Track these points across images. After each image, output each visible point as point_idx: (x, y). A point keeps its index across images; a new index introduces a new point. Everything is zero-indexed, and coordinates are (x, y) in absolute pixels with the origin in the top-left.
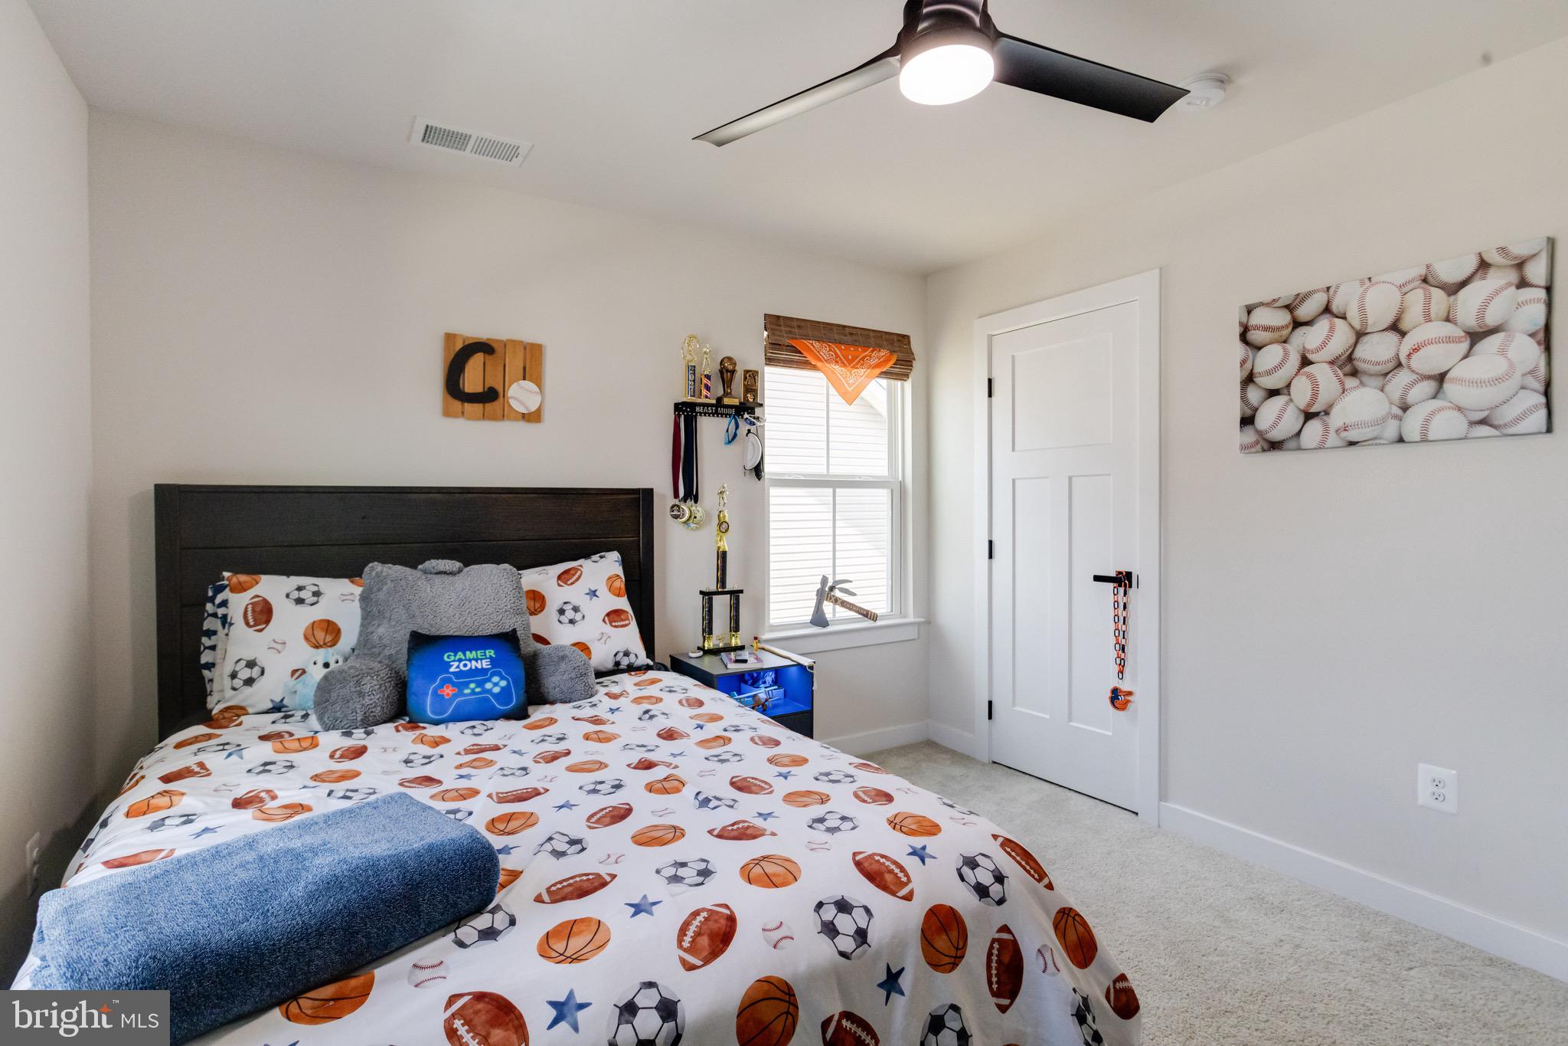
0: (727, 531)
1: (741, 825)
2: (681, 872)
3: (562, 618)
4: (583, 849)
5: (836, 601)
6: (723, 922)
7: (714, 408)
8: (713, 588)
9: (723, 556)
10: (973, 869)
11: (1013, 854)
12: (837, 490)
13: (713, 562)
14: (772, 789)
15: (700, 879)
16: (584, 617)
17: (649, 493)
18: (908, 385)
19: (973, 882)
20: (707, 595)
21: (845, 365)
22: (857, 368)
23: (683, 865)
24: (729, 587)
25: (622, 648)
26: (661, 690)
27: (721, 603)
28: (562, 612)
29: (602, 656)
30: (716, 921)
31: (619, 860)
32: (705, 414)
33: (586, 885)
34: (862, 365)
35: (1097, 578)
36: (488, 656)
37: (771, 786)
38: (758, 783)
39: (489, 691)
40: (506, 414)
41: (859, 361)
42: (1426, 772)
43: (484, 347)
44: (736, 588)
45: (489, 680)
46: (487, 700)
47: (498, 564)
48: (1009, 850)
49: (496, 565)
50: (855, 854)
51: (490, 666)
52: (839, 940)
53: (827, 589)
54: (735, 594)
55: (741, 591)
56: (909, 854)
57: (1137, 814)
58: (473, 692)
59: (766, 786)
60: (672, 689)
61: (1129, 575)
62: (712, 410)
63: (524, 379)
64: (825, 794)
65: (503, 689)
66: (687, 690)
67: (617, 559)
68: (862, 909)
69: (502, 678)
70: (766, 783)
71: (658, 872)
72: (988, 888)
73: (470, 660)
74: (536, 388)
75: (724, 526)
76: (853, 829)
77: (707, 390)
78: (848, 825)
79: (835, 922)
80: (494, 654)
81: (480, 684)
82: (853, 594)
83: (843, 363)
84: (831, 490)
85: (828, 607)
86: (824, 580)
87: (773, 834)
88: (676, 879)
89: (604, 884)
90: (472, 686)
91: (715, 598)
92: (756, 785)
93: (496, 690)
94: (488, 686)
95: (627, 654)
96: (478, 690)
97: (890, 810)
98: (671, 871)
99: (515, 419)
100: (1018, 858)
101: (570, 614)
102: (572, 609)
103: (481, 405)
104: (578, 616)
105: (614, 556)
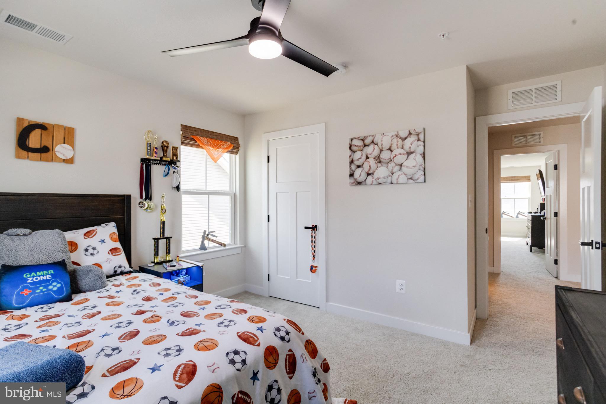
0: (165, 212)
1: (190, 330)
2: (169, 352)
3: (87, 253)
4: (120, 351)
5: (210, 240)
6: (191, 367)
7: (159, 162)
8: (159, 236)
9: (163, 223)
10: (279, 332)
11: (291, 324)
12: (210, 196)
13: (159, 226)
14: (199, 315)
15: (178, 353)
16: (98, 252)
17: (129, 197)
18: (237, 156)
19: (279, 336)
20: (156, 240)
21: (214, 147)
22: (218, 149)
23: (169, 349)
24: (167, 235)
25: (118, 264)
26: (140, 281)
27: (162, 243)
28: (86, 250)
29: (108, 268)
30: (188, 367)
31: (139, 352)
32: (155, 164)
33: (126, 365)
34: (220, 148)
35: (306, 228)
36: (50, 273)
37: (198, 314)
38: (193, 313)
39: (51, 290)
40: (53, 159)
41: (219, 146)
42: (399, 282)
43: (42, 127)
44: (169, 236)
45: (51, 285)
46: (49, 294)
47: (52, 230)
48: (289, 323)
49: (51, 230)
50: (237, 333)
51: (51, 278)
52: (236, 365)
53: (206, 235)
54: (169, 239)
55: (171, 237)
56: (257, 330)
57: (319, 308)
58: (42, 291)
59: (196, 314)
60: (145, 280)
61: (316, 226)
62: (158, 162)
63: (64, 143)
64: (221, 314)
65: (59, 288)
66: (152, 280)
67: (114, 226)
68: (243, 352)
69: (58, 283)
70: (196, 313)
71: (159, 354)
72: (284, 337)
73: (39, 276)
74: (71, 148)
75: (164, 210)
76: (235, 324)
77: (156, 154)
78: (232, 323)
79: (234, 359)
80: (53, 272)
81: (45, 287)
82: (217, 237)
83: (213, 146)
84: (207, 196)
85: (206, 242)
86: (205, 232)
87: (204, 331)
88: (167, 355)
89: (135, 363)
90: (41, 288)
91: (160, 241)
92: (192, 314)
93: (55, 289)
94: (50, 287)
95: (120, 267)
96: (44, 290)
97: (247, 316)
98: (165, 352)
99: (59, 162)
100: (293, 326)
101: (91, 251)
102: (92, 249)
103: (39, 154)
104: (95, 252)
105: (113, 224)
